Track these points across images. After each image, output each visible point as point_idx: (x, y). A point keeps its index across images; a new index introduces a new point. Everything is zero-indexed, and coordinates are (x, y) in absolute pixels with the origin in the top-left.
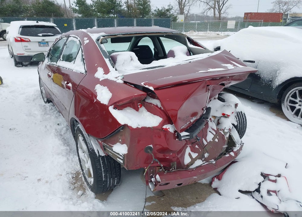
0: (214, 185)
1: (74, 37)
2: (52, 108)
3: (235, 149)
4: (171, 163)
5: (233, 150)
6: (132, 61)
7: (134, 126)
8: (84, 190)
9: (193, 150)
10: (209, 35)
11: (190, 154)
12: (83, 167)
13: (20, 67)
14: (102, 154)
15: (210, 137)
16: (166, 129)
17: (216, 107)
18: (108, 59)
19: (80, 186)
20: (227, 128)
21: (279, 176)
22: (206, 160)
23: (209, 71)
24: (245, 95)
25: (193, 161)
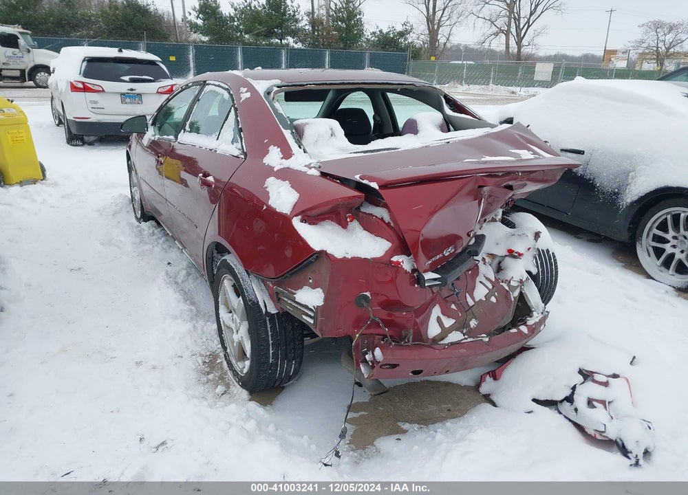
0: (484, 389)
1: (216, 85)
2: (153, 232)
3: (531, 322)
4: (403, 331)
5: (526, 322)
6: (333, 137)
7: (339, 254)
8: (228, 386)
9: (446, 312)
10: (493, 93)
11: (439, 320)
12: (226, 342)
13: (78, 145)
14: (272, 310)
15: (480, 292)
16: (398, 263)
17: (496, 236)
18: (289, 131)
19: (219, 378)
20: (517, 278)
21: (615, 376)
22: (471, 333)
23: (483, 159)
24: (561, 221)
25: (445, 332)
